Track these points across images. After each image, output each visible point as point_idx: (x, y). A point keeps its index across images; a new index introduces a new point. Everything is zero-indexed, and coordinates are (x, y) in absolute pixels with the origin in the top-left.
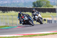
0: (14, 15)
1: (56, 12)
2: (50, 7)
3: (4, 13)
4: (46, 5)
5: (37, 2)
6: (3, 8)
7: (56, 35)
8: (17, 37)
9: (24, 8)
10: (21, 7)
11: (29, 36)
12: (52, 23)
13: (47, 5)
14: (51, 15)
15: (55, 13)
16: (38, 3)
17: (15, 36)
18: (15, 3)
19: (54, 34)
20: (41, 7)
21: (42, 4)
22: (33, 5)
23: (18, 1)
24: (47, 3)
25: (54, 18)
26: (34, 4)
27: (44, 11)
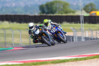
0: (8, 29)
1: (80, 23)
2: (70, 13)
4: (62, 10)
5: (47, 5)
10: (19, 14)
12: (73, 41)
13: (65, 10)
14: (72, 28)
16: (49, 6)
18: (9, 8)
19: (76, 60)
20: (53, 14)
22: (40, 10)
23: (14, 4)
24: (64, 6)
25: (78, 33)
26: (41, 8)
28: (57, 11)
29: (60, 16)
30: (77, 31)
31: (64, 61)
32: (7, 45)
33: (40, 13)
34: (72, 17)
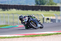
0: (15, 14)
2: (54, 5)
3: (4, 11)
6: (4, 6)
7: (60, 35)
8: (18, 37)
9: (26, 6)
10: (22, 5)
11: (31, 36)
12: (55, 22)
14: (55, 14)
15: (59, 12)
17: (16, 36)
19: (57, 34)
20: (44, 5)
21: (46, 1)
22: (36, 2)
27: (47, 9)
28: (46, 4)
29: (48, 7)
30: (57, 16)
31: (50, 35)
32: (15, 24)
33: (36, 4)
34: (55, 7)
